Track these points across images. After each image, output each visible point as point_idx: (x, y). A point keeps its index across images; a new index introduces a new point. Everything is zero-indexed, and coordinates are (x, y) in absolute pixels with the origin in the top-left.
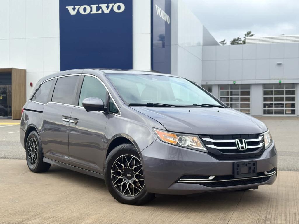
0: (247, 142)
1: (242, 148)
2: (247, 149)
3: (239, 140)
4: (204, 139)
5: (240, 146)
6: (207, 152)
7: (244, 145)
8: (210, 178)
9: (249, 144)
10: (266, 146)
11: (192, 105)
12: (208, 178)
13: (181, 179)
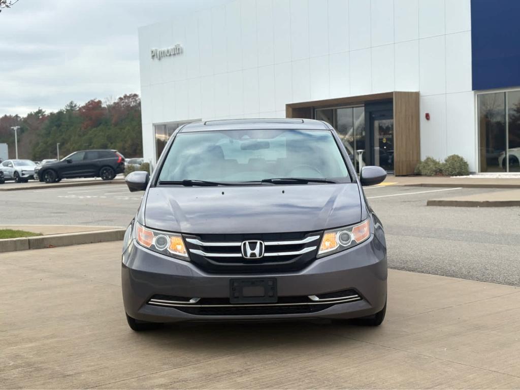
0: (266, 246)
1: (253, 255)
2: (264, 257)
3: (249, 243)
4: (188, 240)
5: (249, 252)
6: (189, 259)
7: (257, 251)
8: (192, 301)
9: (269, 249)
10: (320, 252)
11: (261, 180)
12: (189, 301)
13: (152, 300)
